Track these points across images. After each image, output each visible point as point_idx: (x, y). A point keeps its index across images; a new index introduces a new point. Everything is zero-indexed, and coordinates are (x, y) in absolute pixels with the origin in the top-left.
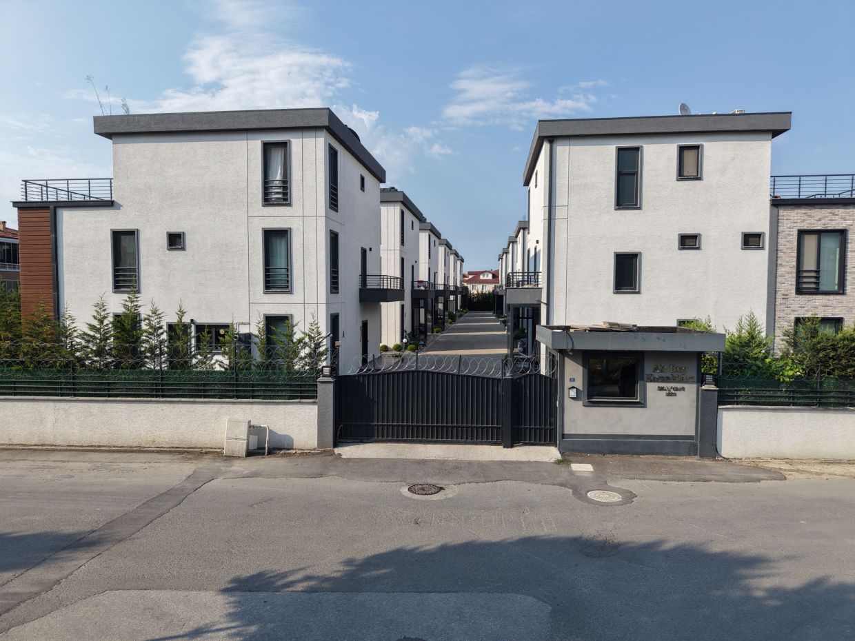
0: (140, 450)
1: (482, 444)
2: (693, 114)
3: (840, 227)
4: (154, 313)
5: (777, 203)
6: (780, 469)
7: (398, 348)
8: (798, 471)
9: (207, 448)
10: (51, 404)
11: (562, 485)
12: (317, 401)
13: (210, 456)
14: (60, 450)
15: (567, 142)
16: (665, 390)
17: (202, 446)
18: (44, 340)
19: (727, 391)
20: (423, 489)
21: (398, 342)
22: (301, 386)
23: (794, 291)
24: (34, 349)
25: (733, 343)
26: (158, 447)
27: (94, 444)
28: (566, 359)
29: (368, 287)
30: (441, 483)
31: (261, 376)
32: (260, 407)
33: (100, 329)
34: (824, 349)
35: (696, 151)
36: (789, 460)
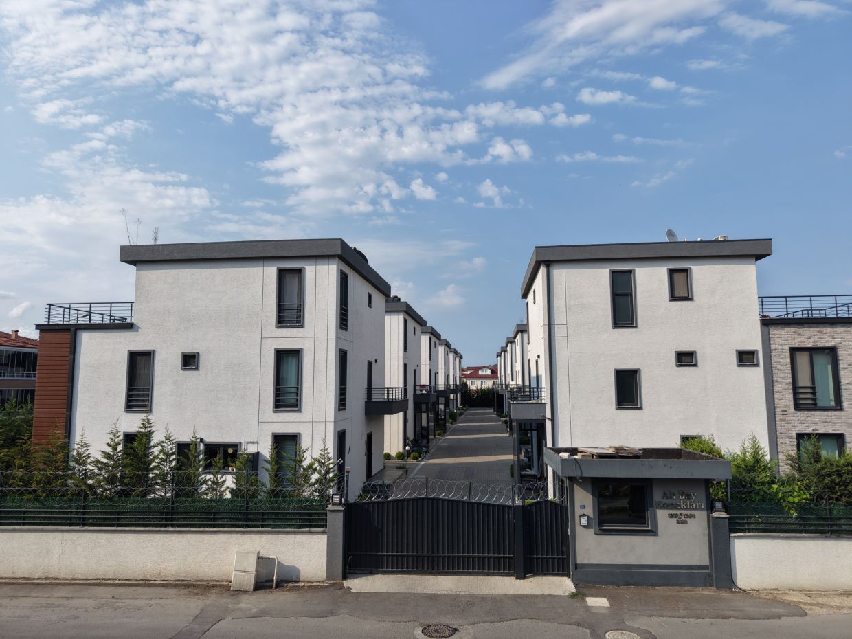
0: (145, 583)
1: (494, 574)
2: (679, 240)
3: (830, 344)
4: (168, 439)
5: (766, 322)
6: (800, 602)
7: (401, 456)
8: (818, 604)
9: (214, 581)
10: (59, 535)
11: (579, 624)
12: (326, 530)
13: (217, 590)
14: (64, 585)
15: (562, 266)
16: (676, 517)
17: (209, 579)
18: (57, 468)
19: (737, 518)
20: (436, 631)
21: (401, 450)
22: (311, 514)
23: (792, 407)
24: (47, 477)
25: (738, 467)
26: (163, 580)
27: (99, 577)
28: (575, 485)
29: (373, 400)
30: (455, 623)
31: (272, 503)
32: (269, 536)
33: (113, 456)
34: (829, 475)
35: (685, 274)
36: (807, 592)
